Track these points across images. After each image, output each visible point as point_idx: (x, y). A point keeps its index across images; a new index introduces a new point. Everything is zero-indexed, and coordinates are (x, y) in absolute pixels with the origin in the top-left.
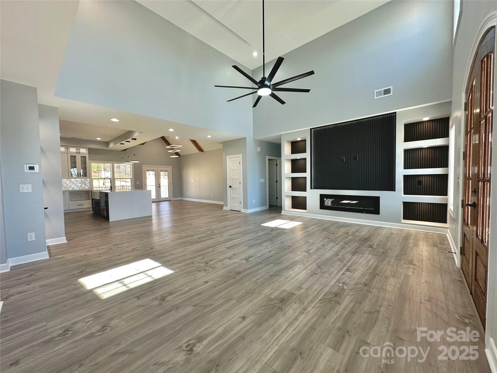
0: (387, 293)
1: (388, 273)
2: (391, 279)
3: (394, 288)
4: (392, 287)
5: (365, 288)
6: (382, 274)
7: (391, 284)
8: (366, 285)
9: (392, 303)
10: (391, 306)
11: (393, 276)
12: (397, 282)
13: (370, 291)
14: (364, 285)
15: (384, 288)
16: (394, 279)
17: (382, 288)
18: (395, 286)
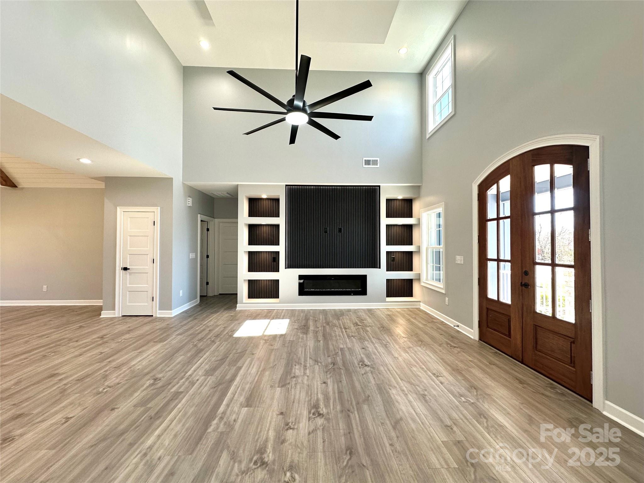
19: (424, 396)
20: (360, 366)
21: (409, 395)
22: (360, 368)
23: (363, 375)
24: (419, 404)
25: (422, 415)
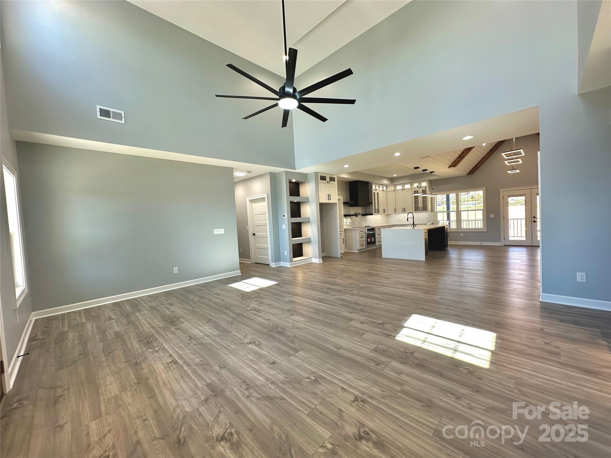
0: (109, 373)
1: (127, 398)
2: (117, 390)
3: (106, 382)
4: (108, 383)
5: (134, 361)
6: (133, 389)
7: (111, 384)
8: (136, 363)
9: (99, 368)
10: (98, 366)
11: (116, 397)
12: (105, 393)
13: (127, 362)
14: (138, 363)
15: (116, 375)
16: (113, 395)
17: (117, 373)
18: (105, 386)
19: (248, 387)
20: (256, 340)
21: (264, 381)
22: (253, 338)
23: (247, 334)
24: (250, 375)
25: (246, 367)
